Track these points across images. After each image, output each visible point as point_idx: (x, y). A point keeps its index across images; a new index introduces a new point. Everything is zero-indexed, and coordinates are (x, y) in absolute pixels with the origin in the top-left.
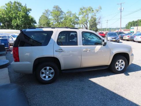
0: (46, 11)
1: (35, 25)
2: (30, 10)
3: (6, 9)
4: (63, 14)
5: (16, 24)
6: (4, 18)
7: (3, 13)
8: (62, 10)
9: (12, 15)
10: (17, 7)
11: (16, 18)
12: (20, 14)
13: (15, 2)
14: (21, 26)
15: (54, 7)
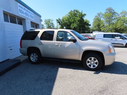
0: (98, 14)
1: (90, 27)
2: (85, 15)
3: (68, 17)
4: (116, 15)
5: (73, 27)
6: (66, 23)
7: (67, 19)
8: (115, 11)
9: (72, 21)
10: (75, 14)
11: (74, 23)
12: (76, 19)
13: (74, 10)
14: (77, 29)
15: (107, 10)
